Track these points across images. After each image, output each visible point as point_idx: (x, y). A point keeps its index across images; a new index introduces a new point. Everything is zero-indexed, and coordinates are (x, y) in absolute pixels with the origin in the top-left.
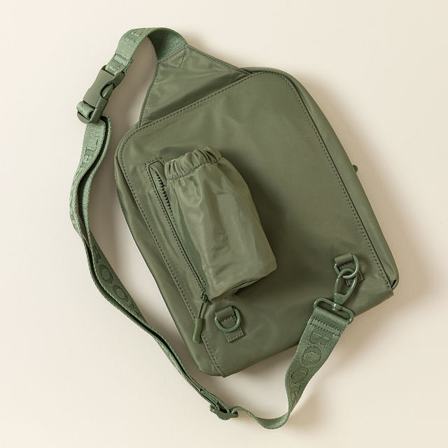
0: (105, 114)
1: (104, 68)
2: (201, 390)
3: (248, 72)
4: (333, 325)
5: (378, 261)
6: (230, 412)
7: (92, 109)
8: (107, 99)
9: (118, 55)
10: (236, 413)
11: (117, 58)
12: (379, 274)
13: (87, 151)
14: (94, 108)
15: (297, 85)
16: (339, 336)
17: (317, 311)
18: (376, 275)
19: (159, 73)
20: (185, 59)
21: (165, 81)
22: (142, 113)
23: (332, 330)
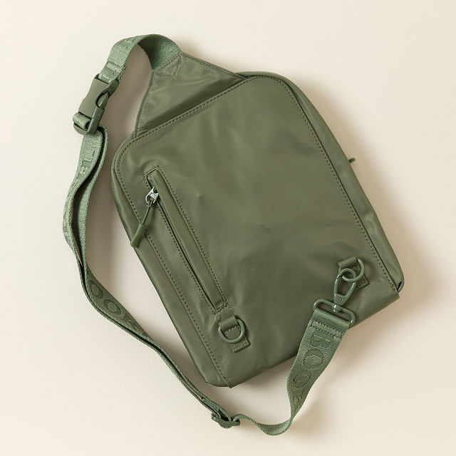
0: (102, 124)
1: (97, 77)
2: (202, 398)
3: (244, 77)
4: (334, 326)
5: (382, 265)
6: (232, 420)
7: (88, 120)
8: (103, 108)
9: (111, 63)
10: (238, 421)
11: (110, 66)
12: (384, 278)
13: (83, 163)
14: (91, 119)
15: (294, 89)
16: (341, 337)
17: (317, 312)
18: (381, 279)
19: (154, 82)
20: (179, 66)
21: (160, 89)
22: (137, 122)
23: (334, 332)
